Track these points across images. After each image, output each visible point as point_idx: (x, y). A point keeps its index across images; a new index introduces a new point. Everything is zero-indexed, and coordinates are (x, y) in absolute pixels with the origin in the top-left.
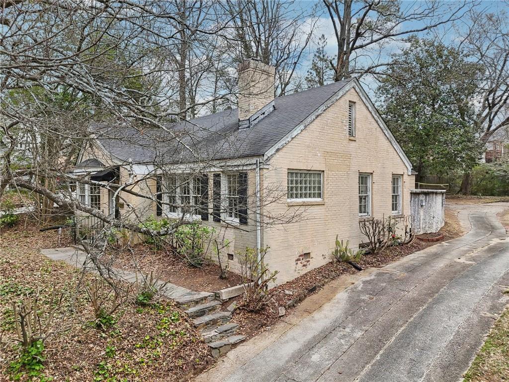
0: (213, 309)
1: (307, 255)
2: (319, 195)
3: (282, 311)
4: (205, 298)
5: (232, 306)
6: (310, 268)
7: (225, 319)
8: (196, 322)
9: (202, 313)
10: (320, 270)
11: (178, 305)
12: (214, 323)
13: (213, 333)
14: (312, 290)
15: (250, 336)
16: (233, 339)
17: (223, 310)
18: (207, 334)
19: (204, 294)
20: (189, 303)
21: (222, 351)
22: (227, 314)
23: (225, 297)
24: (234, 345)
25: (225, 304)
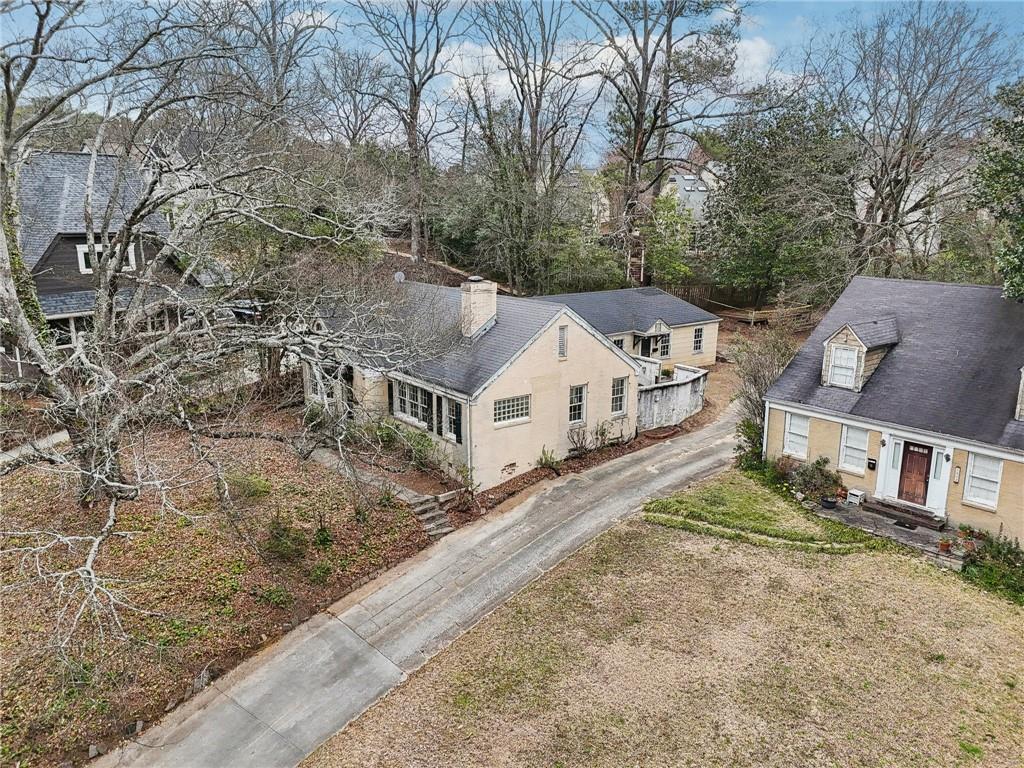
0: (433, 508)
1: (514, 464)
2: (527, 414)
3: (483, 511)
4: (428, 500)
5: (446, 507)
6: (514, 475)
7: (441, 516)
8: (420, 518)
9: (424, 512)
10: (523, 477)
11: (409, 506)
12: (433, 518)
13: (432, 525)
14: (512, 494)
15: (458, 528)
16: (445, 530)
17: (441, 509)
18: (428, 527)
19: (427, 497)
20: (416, 505)
21: (437, 538)
22: (443, 512)
23: (441, 500)
24: (446, 534)
25: (442, 505)
